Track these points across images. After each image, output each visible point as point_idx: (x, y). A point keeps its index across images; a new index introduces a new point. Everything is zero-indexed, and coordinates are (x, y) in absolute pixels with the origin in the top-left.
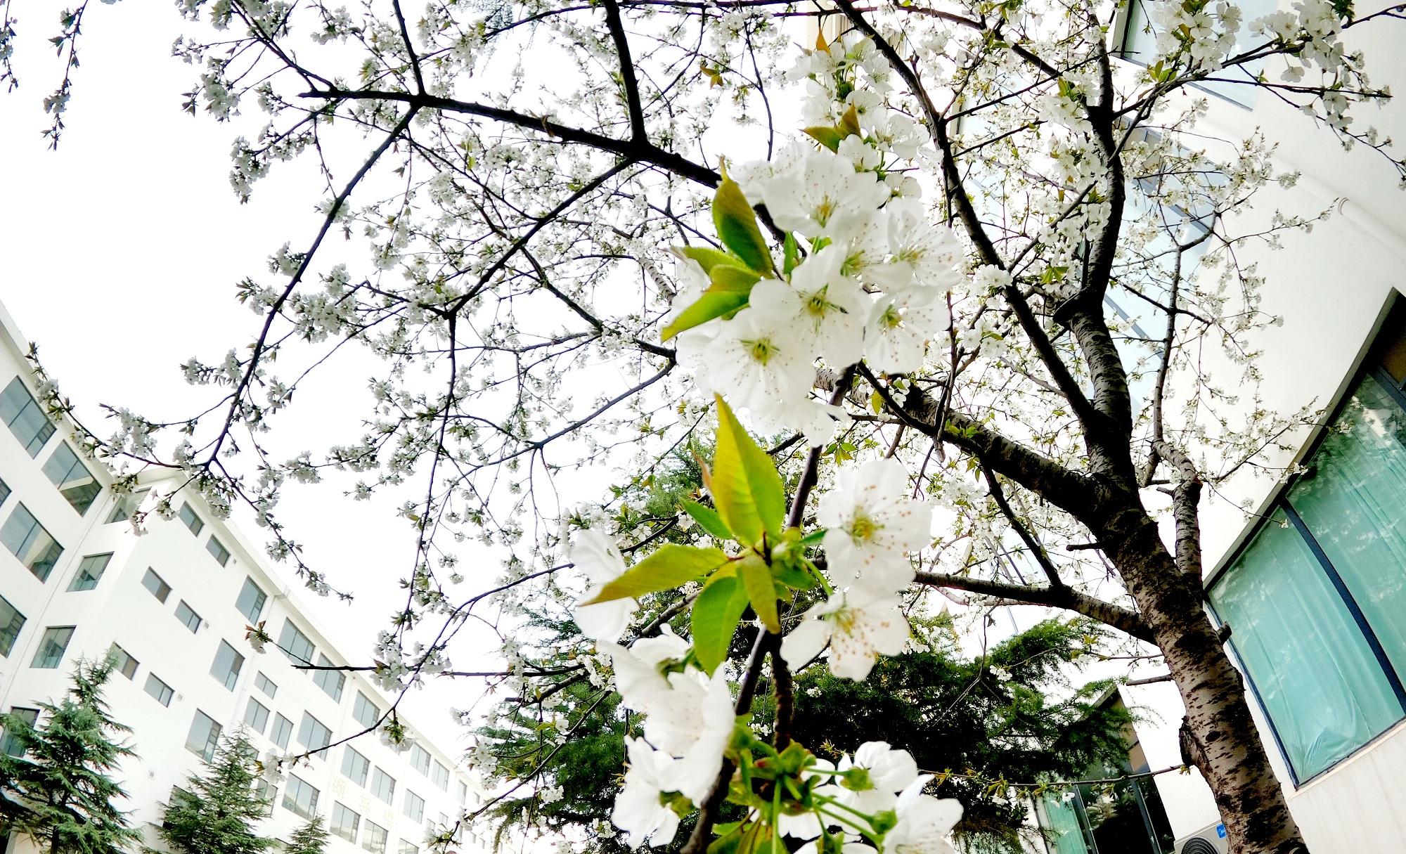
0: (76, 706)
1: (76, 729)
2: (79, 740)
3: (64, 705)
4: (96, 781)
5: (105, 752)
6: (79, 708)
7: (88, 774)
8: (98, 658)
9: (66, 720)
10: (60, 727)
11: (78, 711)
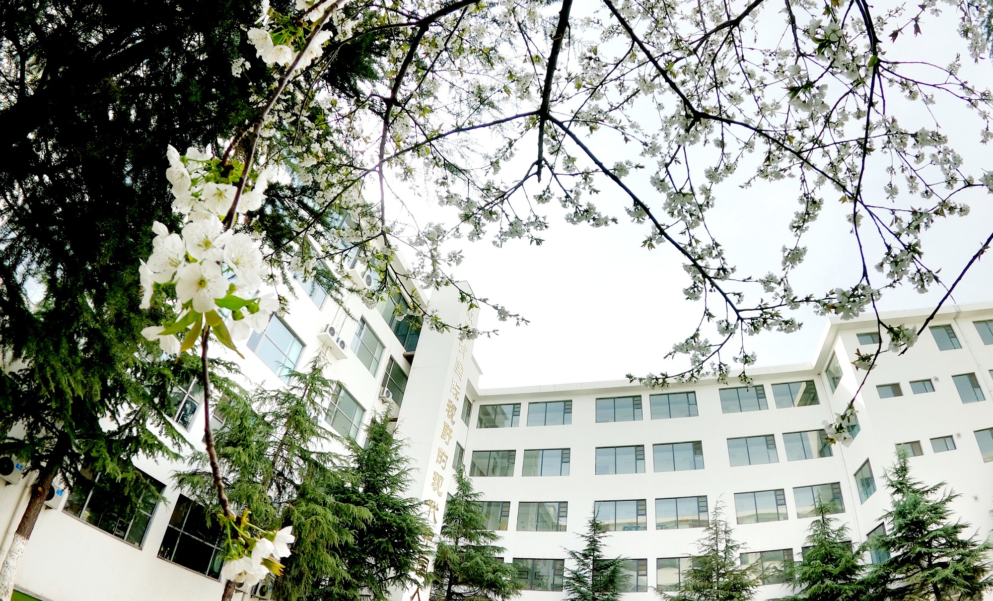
0: (902, 500)
1: (910, 513)
2: (916, 518)
3: (895, 506)
4: (942, 533)
5: (937, 511)
6: (904, 499)
7: (934, 533)
8: (894, 461)
9: (901, 514)
10: (901, 521)
11: (905, 502)
